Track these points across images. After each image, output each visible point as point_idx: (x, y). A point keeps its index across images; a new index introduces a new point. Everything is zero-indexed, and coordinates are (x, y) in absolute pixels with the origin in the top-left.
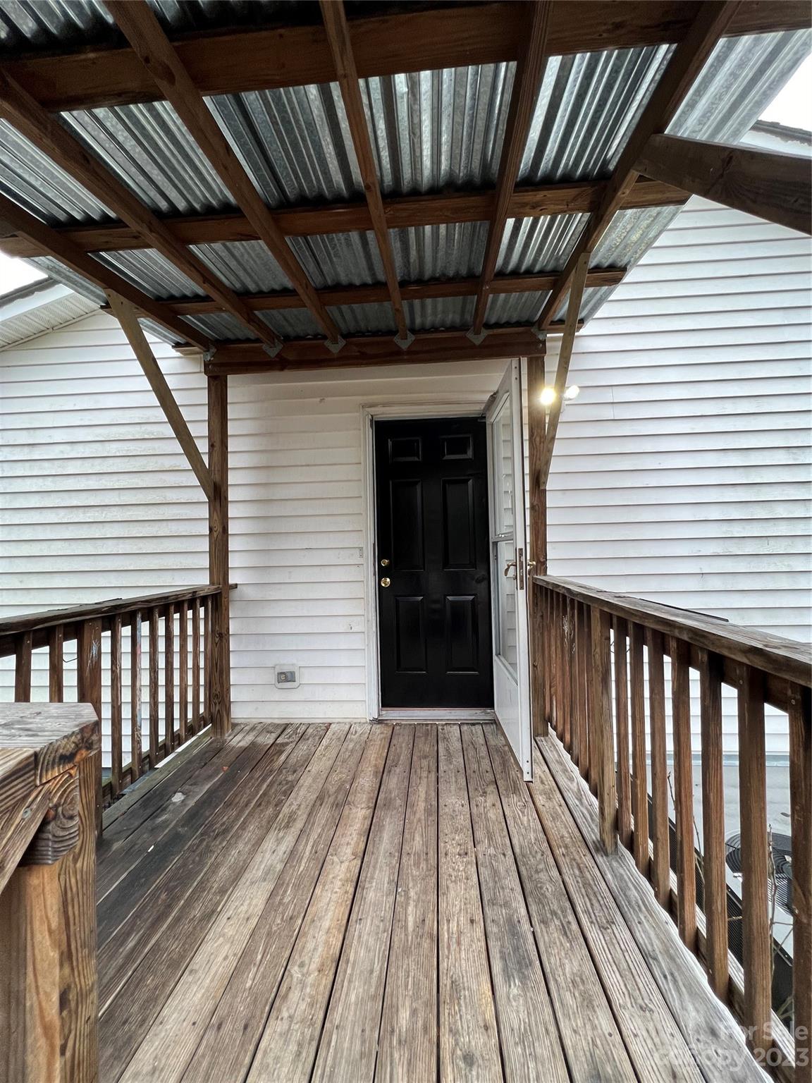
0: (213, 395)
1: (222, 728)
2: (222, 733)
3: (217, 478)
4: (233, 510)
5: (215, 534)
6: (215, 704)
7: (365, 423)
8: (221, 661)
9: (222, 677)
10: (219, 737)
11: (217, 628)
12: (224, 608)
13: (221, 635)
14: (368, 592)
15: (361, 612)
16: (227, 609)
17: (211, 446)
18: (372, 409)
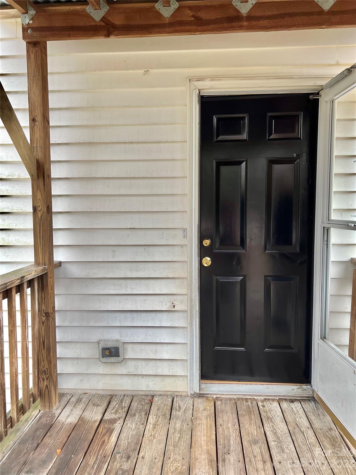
0: (33, 64)
1: (50, 402)
2: (50, 407)
3: (39, 155)
4: (56, 189)
5: (39, 214)
6: (43, 380)
7: (191, 97)
8: (49, 339)
9: (49, 354)
10: (48, 410)
11: (44, 307)
12: (50, 288)
13: (47, 315)
14: (191, 272)
15: (184, 291)
16: (53, 289)
17: (33, 120)
18: (200, 83)
